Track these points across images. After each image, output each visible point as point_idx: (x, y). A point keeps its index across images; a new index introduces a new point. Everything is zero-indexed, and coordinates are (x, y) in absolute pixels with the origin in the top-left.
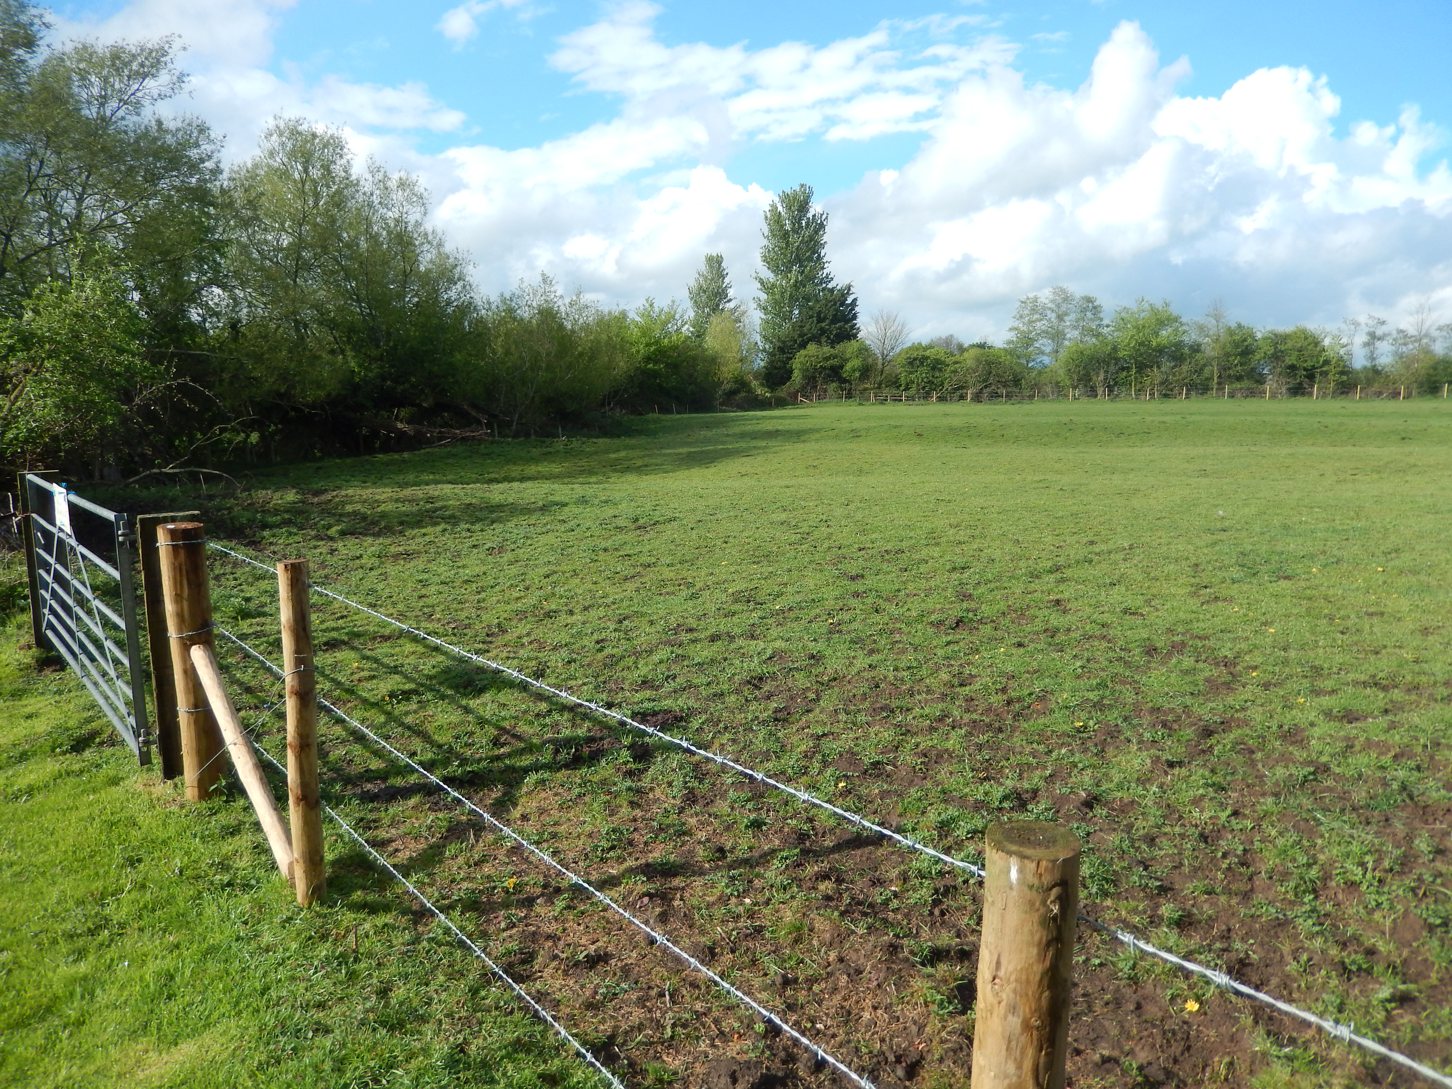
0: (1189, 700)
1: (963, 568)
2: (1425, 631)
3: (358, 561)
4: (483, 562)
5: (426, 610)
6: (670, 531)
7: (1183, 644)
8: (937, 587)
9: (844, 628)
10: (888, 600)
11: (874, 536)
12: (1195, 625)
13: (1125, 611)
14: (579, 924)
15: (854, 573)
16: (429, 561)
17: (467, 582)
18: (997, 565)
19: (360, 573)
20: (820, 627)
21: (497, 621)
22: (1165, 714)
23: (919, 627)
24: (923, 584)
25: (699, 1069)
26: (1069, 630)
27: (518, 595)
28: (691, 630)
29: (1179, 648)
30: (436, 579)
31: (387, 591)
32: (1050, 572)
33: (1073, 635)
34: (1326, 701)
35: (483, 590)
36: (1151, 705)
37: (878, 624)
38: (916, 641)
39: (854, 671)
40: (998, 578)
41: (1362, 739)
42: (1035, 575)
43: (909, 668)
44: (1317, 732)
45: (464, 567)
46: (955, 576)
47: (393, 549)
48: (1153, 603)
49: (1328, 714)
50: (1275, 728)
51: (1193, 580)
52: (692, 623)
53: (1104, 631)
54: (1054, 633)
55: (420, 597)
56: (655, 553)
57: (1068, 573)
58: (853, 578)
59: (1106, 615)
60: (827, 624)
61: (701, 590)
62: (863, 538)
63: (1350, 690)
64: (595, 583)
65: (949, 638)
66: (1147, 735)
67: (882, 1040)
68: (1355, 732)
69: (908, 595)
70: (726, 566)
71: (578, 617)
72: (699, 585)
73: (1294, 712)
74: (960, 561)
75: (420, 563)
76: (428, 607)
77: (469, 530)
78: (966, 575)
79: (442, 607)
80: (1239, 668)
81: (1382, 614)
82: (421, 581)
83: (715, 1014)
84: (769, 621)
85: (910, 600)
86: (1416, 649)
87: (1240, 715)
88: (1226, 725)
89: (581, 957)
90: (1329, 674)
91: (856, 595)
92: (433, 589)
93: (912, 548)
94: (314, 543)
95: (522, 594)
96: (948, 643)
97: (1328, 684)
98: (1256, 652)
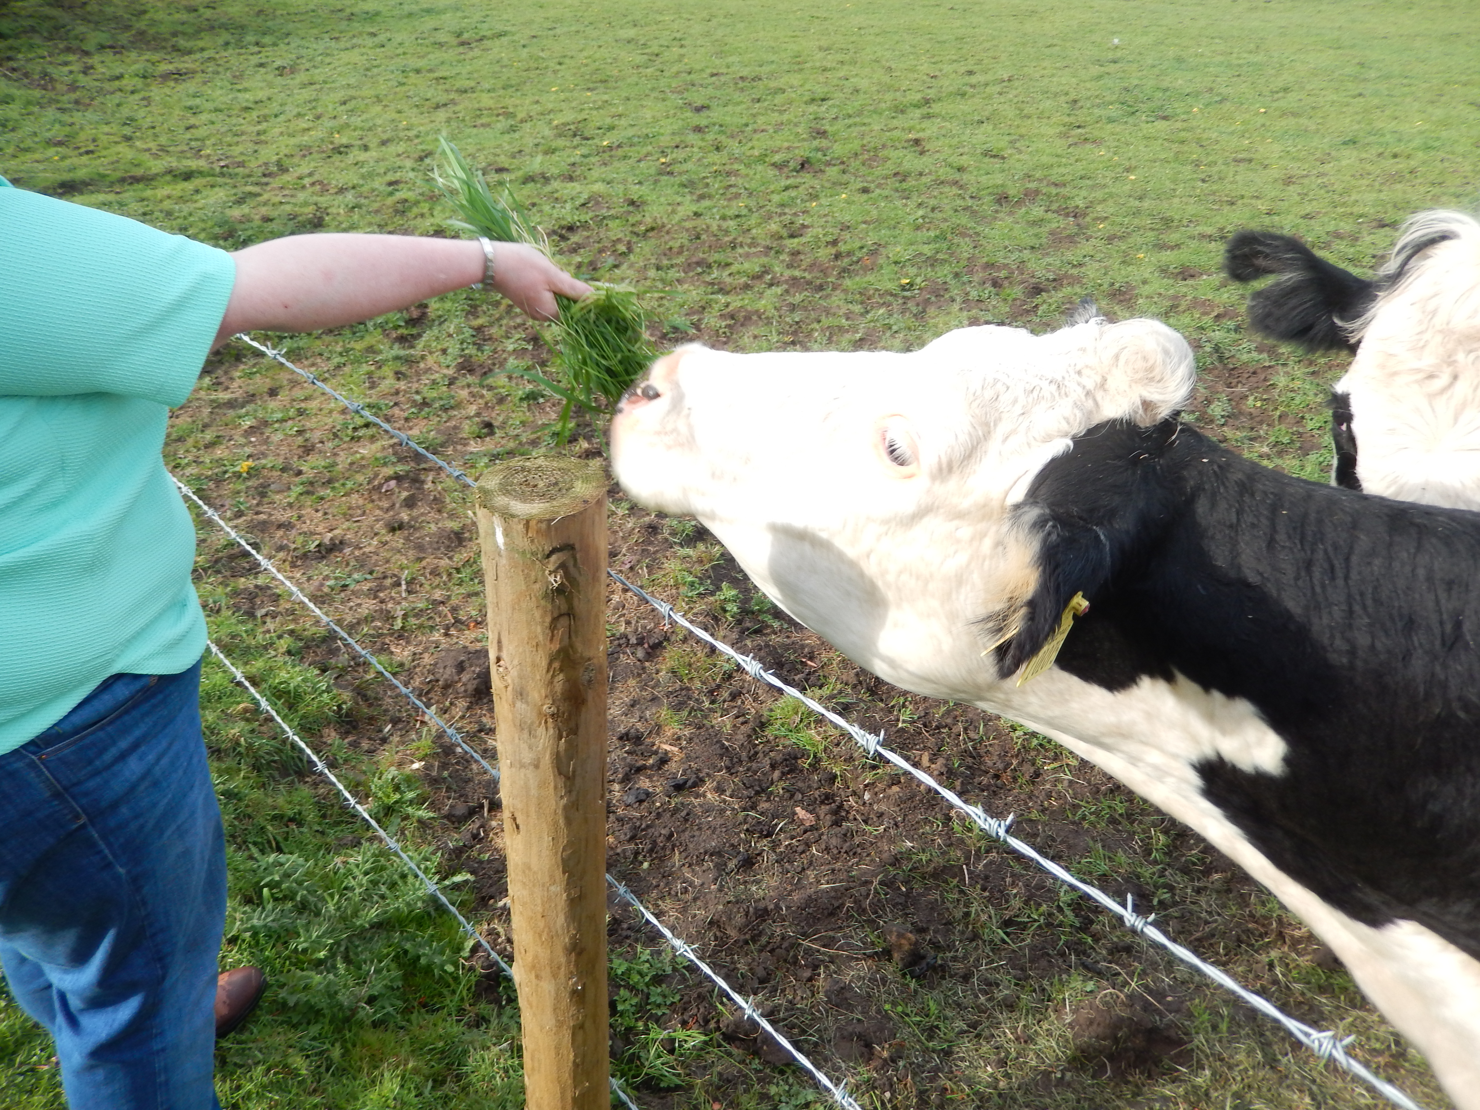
0: (1026, 254)
1: (823, 100)
2: (1288, 181)
3: (117, 83)
4: (270, 85)
5: (193, 144)
6: (498, 49)
7: (1037, 192)
8: (789, 122)
9: (677, 168)
10: (732, 137)
11: (730, 59)
12: (1055, 170)
13: (986, 154)
14: (317, 511)
15: (699, 104)
16: (205, 83)
17: (247, 109)
18: (862, 96)
19: (117, 97)
20: (649, 167)
21: (275, 158)
22: (999, 269)
23: (760, 168)
24: (775, 117)
25: (427, 659)
26: (921, 174)
27: (305, 126)
28: (500, 170)
29: (1031, 195)
30: (210, 105)
31: (149, 119)
32: (917, 106)
33: (924, 179)
34: (1167, 257)
35: (265, 118)
36: (985, 260)
37: (714, 164)
38: (753, 185)
39: (677, 218)
40: (860, 113)
41: (1189, 298)
42: (900, 110)
43: (738, 216)
44: (1146, 290)
45: (246, 90)
46: (813, 108)
47: (164, 67)
48: (1018, 145)
49: (1164, 271)
50: (1106, 286)
51: (1067, 119)
52: (503, 161)
53: (957, 176)
54: (902, 176)
55: (188, 128)
56: (475, 75)
57: (936, 108)
58: (699, 110)
59: (964, 157)
60: (658, 163)
61: (522, 121)
62: (718, 62)
63: (1194, 244)
64: (399, 112)
65: (789, 182)
66: (974, 294)
67: (628, 623)
68: (1185, 290)
69: (755, 131)
70: (556, 92)
71: (373, 154)
72: (520, 116)
73: (1130, 269)
74: (820, 91)
75: (191, 86)
76: (197, 140)
77: (257, 44)
78: (823, 109)
79: (213, 140)
80: (1088, 219)
81: (1250, 161)
82: (191, 108)
83: (454, 601)
84: (593, 159)
85: (756, 136)
86: (1273, 200)
87: (1075, 272)
88: (1057, 282)
89: (312, 547)
90: (1178, 227)
91: (698, 129)
92: (204, 117)
93: (771, 75)
94: (62, 58)
95: (311, 124)
96: (787, 188)
97: (1173, 237)
98: (1110, 202)
